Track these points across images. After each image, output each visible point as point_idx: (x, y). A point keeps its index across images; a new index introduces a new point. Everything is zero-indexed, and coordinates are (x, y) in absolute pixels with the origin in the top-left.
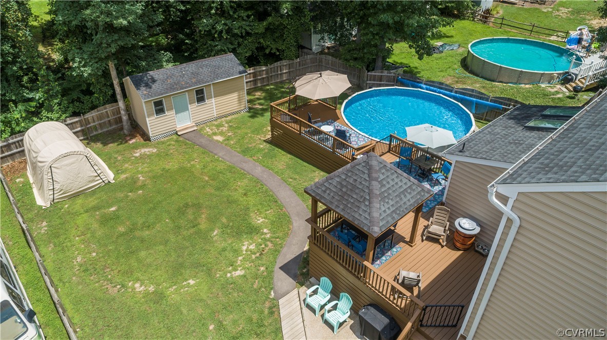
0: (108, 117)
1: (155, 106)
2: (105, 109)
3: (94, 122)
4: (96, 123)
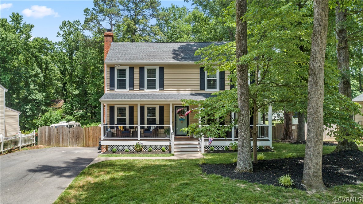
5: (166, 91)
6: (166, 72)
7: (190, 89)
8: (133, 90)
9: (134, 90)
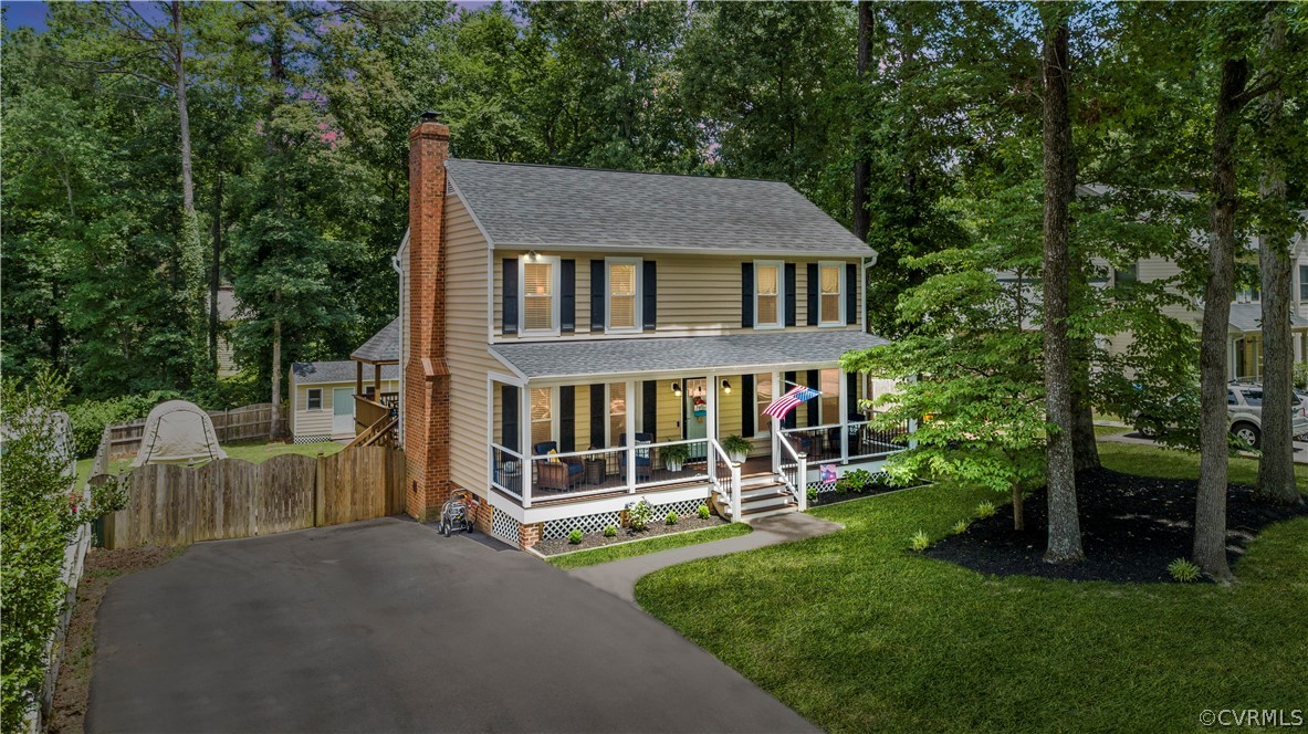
0: (258, 420)
1: (310, 397)
2: (257, 407)
3: (238, 422)
4: (241, 424)
5: (662, 332)
6: (663, 276)
7: (719, 326)
8: (572, 331)
9: (576, 330)
